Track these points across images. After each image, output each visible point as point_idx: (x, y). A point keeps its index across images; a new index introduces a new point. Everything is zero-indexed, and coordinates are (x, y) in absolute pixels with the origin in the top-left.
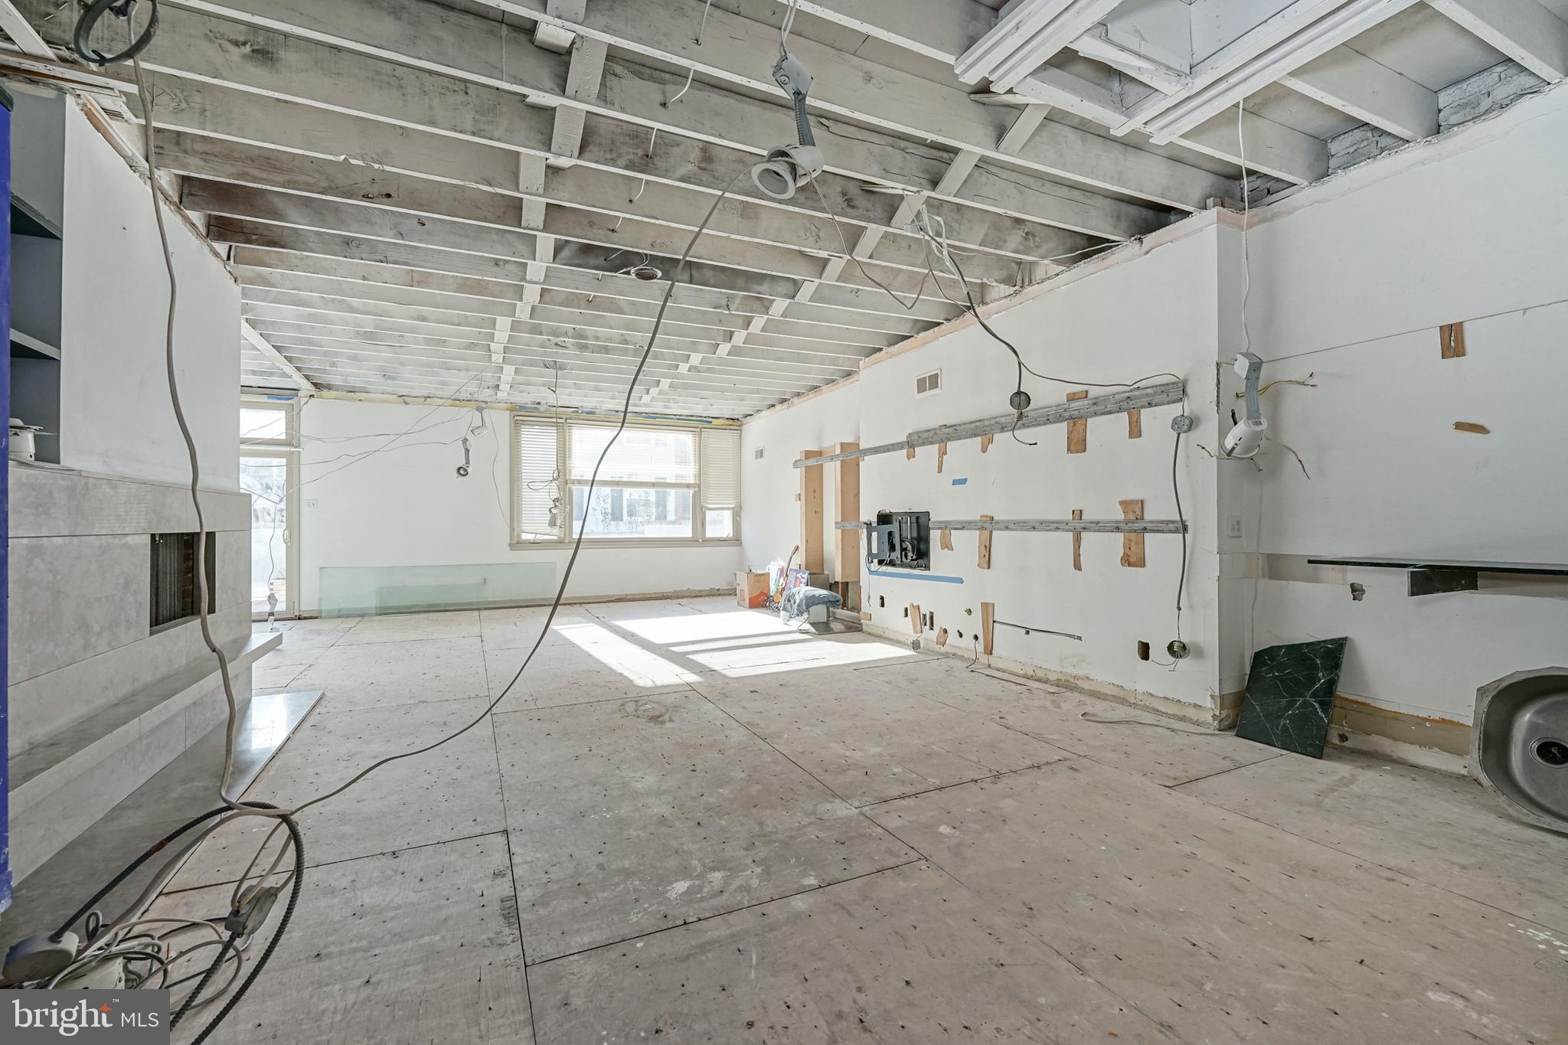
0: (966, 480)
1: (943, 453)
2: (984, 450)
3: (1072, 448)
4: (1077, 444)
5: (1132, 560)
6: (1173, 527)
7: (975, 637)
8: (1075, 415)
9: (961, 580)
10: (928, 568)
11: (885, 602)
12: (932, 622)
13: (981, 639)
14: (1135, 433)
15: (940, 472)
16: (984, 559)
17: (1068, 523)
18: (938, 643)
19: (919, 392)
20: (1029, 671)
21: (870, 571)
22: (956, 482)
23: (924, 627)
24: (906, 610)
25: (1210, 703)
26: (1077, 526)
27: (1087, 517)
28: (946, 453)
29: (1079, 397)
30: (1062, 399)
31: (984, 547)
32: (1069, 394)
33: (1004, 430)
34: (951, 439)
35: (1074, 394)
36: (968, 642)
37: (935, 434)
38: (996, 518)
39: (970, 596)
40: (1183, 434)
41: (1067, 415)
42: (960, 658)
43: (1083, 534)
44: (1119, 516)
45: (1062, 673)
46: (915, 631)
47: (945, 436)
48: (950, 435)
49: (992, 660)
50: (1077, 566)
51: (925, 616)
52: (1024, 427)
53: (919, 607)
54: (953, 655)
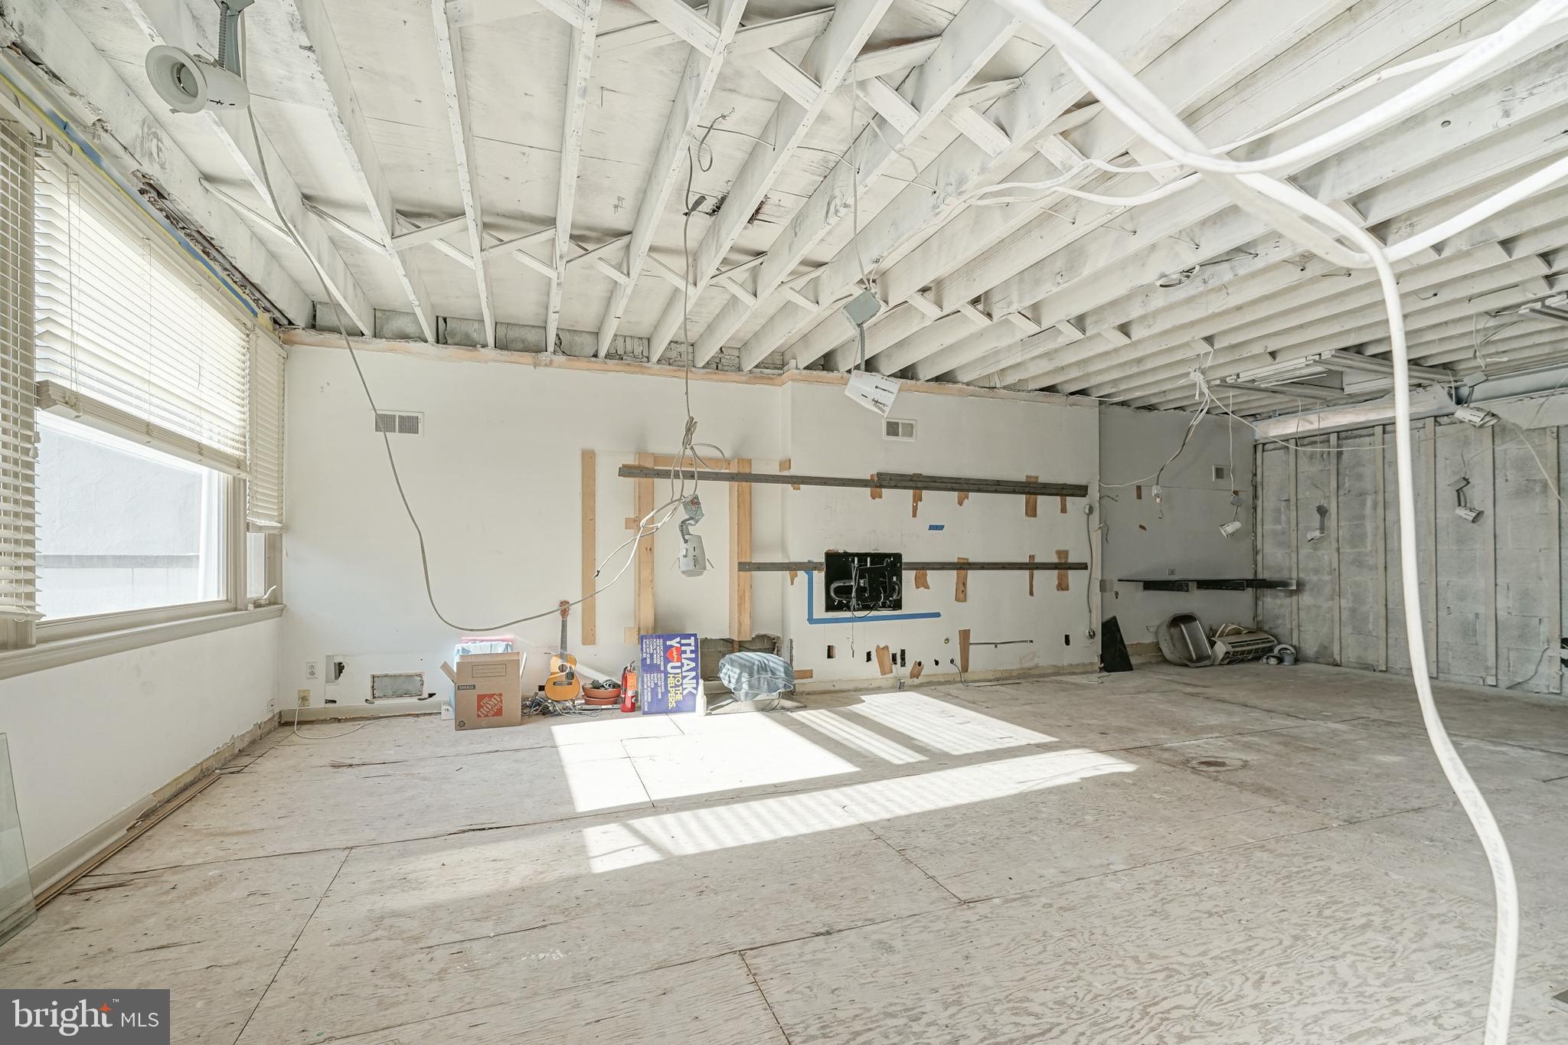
0: (943, 526)
1: (917, 499)
2: (960, 504)
3: (1029, 512)
4: (1031, 511)
5: (1062, 586)
6: (1083, 566)
7: (952, 661)
8: (1032, 490)
9: (937, 615)
10: (900, 607)
11: (836, 652)
12: (903, 659)
13: (958, 661)
14: (1064, 510)
15: (914, 515)
16: (961, 594)
17: (1026, 564)
18: (912, 677)
19: (888, 434)
20: (998, 675)
21: (811, 620)
22: (932, 528)
23: (893, 666)
24: (869, 654)
25: (1097, 660)
26: (1032, 566)
27: (1037, 560)
28: (921, 500)
29: (1033, 480)
30: (1023, 479)
31: (962, 584)
32: (1027, 477)
33: (979, 491)
34: (926, 488)
35: (1031, 477)
36: (945, 668)
37: (911, 480)
38: (971, 561)
39: (947, 628)
40: (1088, 515)
41: (1027, 490)
42: (940, 683)
43: (1035, 572)
44: (1055, 559)
45: (1021, 669)
46: (883, 673)
47: (920, 484)
48: (925, 484)
49: (968, 676)
50: (1031, 593)
51: (894, 657)
52: (996, 491)
53: (886, 647)
54: (929, 684)
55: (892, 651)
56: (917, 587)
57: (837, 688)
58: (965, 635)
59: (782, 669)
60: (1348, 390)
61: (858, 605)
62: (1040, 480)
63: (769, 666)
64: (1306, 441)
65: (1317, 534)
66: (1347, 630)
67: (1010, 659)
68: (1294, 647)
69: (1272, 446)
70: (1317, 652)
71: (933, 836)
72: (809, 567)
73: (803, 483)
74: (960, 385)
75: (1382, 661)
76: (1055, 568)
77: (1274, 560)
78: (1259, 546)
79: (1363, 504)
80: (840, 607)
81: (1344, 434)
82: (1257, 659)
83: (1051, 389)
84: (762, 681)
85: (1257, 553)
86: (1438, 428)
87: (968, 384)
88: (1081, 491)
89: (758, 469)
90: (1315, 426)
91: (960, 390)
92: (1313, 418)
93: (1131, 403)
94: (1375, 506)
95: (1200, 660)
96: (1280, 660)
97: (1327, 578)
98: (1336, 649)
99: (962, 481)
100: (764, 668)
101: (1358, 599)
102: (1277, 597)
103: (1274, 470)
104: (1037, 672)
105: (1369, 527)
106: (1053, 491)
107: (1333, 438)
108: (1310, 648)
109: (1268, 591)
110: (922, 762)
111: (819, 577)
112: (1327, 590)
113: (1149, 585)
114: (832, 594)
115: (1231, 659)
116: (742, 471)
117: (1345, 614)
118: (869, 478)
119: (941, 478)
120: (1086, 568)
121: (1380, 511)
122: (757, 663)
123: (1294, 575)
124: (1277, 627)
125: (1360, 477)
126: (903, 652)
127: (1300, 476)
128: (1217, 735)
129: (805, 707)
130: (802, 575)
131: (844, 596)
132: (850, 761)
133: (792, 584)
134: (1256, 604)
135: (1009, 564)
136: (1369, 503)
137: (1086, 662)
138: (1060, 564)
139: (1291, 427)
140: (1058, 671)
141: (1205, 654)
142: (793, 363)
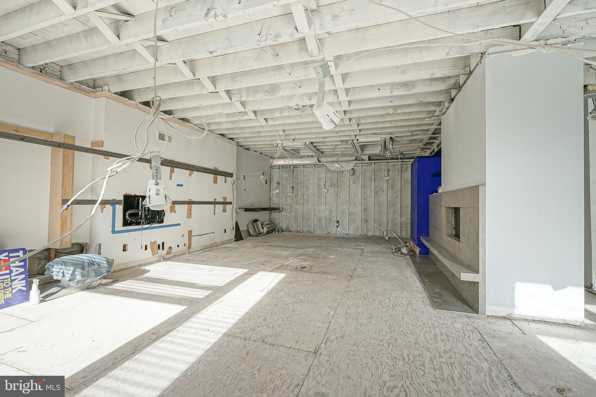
0: (183, 185)
1: (172, 172)
2: (190, 176)
4: (215, 181)
5: (224, 211)
6: (230, 203)
7: (185, 245)
8: (216, 173)
9: (179, 225)
10: (162, 222)
11: (129, 248)
12: (163, 246)
13: (187, 245)
14: (226, 182)
15: (171, 179)
16: (189, 215)
17: (213, 202)
18: (167, 254)
19: (160, 139)
20: (203, 248)
21: (114, 232)
22: (178, 185)
23: (159, 250)
24: (146, 246)
25: (234, 237)
26: (215, 203)
27: (217, 201)
28: (174, 172)
29: (216, 169)
30: (213, 168)
31: (190, 210)
32: (215, 167)
33: (197, 171)
34: (176, 167)
35: (216, 168)
36: (182, 248)
37: (170, 163)
38: (193, 201)
39: (183, 230)
40: (233, 184)
41: (214, 173)
42: (179, 255)
43: (216, 205)
44: (222, 200)
45: (210, 244)
46: (153, 254)
47: (173, 165)
48: (176, 165)
49: (191, 250)
50: (214, 214)
51: (159, 245)
52: (203, 172)
53: (156, 242)
54: (175, 256)
55: (158, 243)
56: (171, 212)
57: (128, 266)
58: (190, 232)
59: (105, 262)
60: (301, 154)
61: (146, 222)
62: (219, 169)
63: (96, 262)
64: (284, 167)
65: (291, 194)
66: (294, 222)
67: (206, 241)
68: (280, 227)
69: (275, 167)
70: (286, 229)
71: (265, 327)
72: (113, 203)
73: (111, 156)
74: (192, 125)
75: (301, 230)
76: (223, 204)
77: (276, 202)
78: (271, 198)
79: (298, 186)
80: (131, 224)
81: (295, 166)
82: (272, 232)
83: (222, 135)
84: (90, 271)
85: (270, 199)
86: (315, 168)
87: (195, 125)
88: (231, 175)
89: (78, 143)
90: (287, 163)
91: (191, 126)
92: (287, 160)
93: (243, 146)
94: (301, 187)
95: (259, 234)
96: (278, 232)
97: (289, 207)
98: (291, 228)
99: (191, 166)
100: (92, 263)
101: (296, 213)
102: (276, 213)
103: (276, 175)
104: (216, 244)
105: (299, 193)
106: (223, 174)
107: (292, 167)
108: (284, 228)
109: (273, 211)
110: (211, 294)
111: (120, 208)
112: (289, 211)
113: (247, 210)
114: (127, 217)
115: (267, 233)
116: (67, 142)
117: (293, 217)
118: (149, 159)
119: (183, 163)
120: (231, 204)
121: (302, 188)
122: (86, 261)
123: (280, 206)
124: (275, 222)
125: (298, 179)
126: (163, 243)
127: (283, 177)
128: (292, 258)
129: (116, 281)
130: (109, 207)
131: (134, 218)
132: (180, 304)
133: (102, 212)
134: (270, 215)
135: (207, 202)
136: (300, 187)
137: (231, 239)
138: (224, 202)
139: (281, 162)
140: (222, 243)
141: (261, 232)
142: (106, 88)
